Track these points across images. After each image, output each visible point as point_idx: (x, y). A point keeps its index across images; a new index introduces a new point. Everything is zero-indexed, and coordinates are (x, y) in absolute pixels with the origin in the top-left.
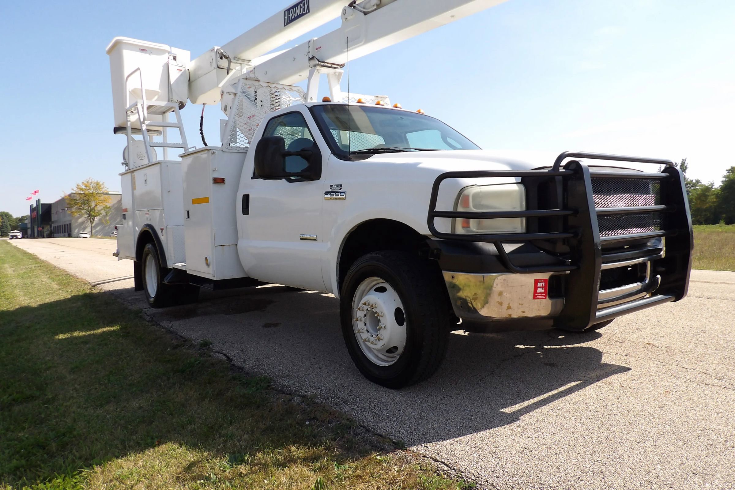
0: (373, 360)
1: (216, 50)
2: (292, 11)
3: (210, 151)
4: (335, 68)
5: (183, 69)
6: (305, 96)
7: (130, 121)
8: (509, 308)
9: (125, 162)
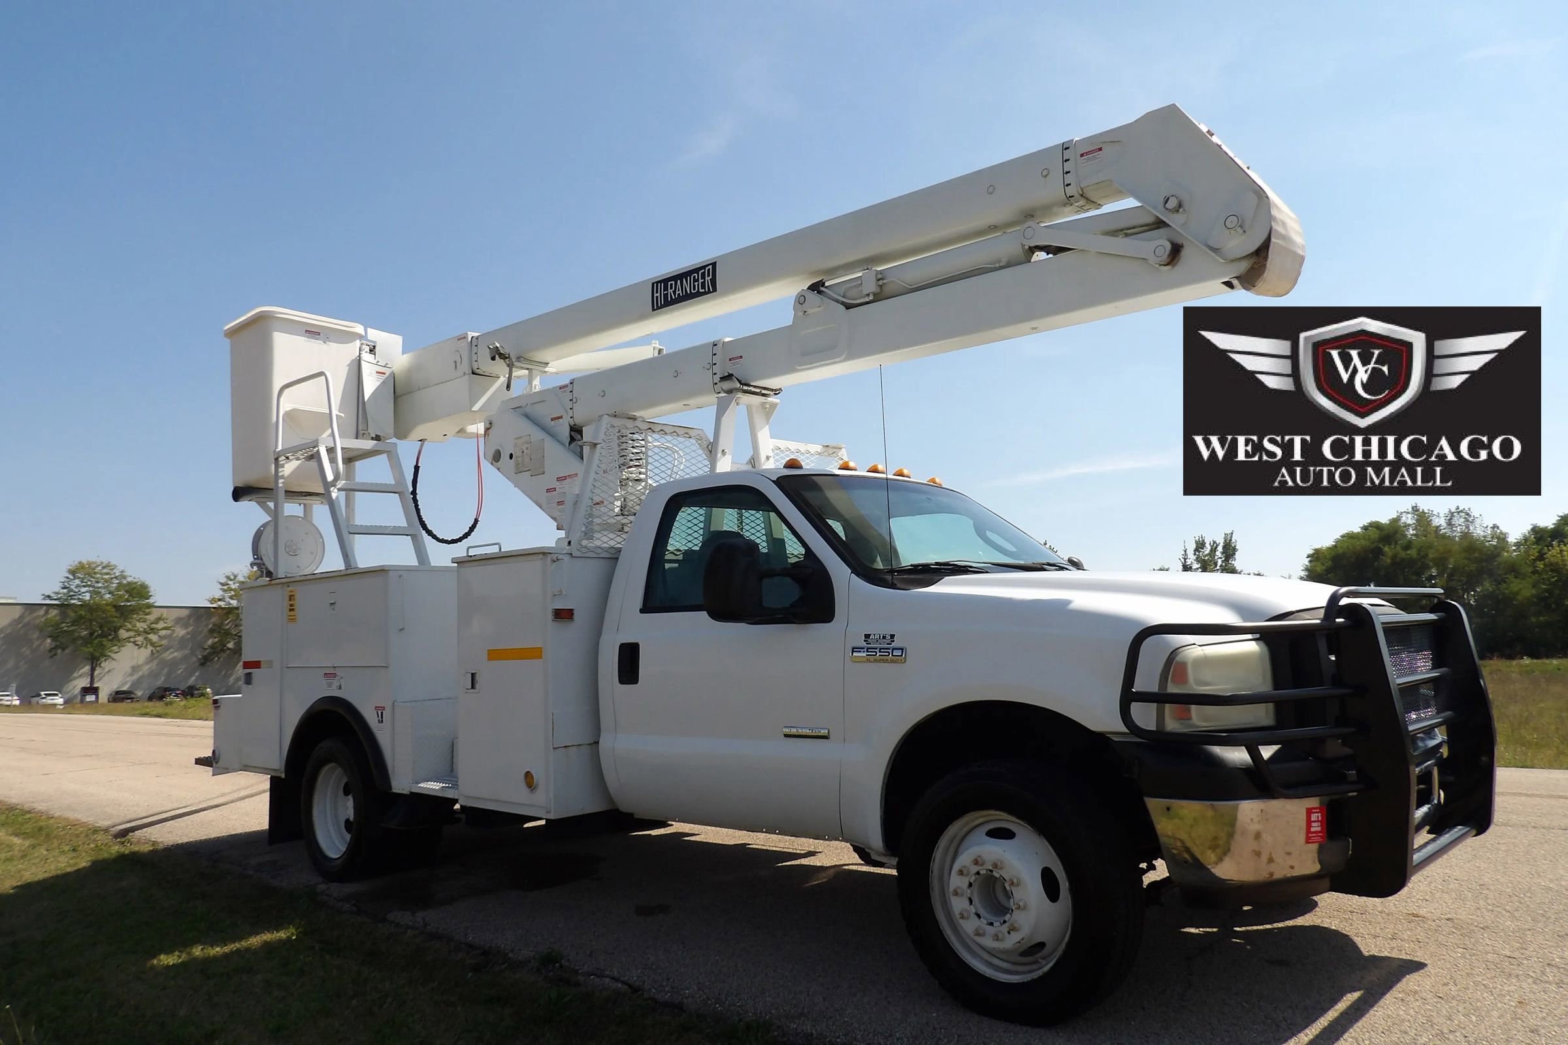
0: (985, 972)
1: (470, 339)
2: (671, 284)
3: (549, 555)
4: (764, 395)
5: (388, 372)
6: (710, 447)
7: (282, 477)
8: (1271, 860)
9: (257, 561)
